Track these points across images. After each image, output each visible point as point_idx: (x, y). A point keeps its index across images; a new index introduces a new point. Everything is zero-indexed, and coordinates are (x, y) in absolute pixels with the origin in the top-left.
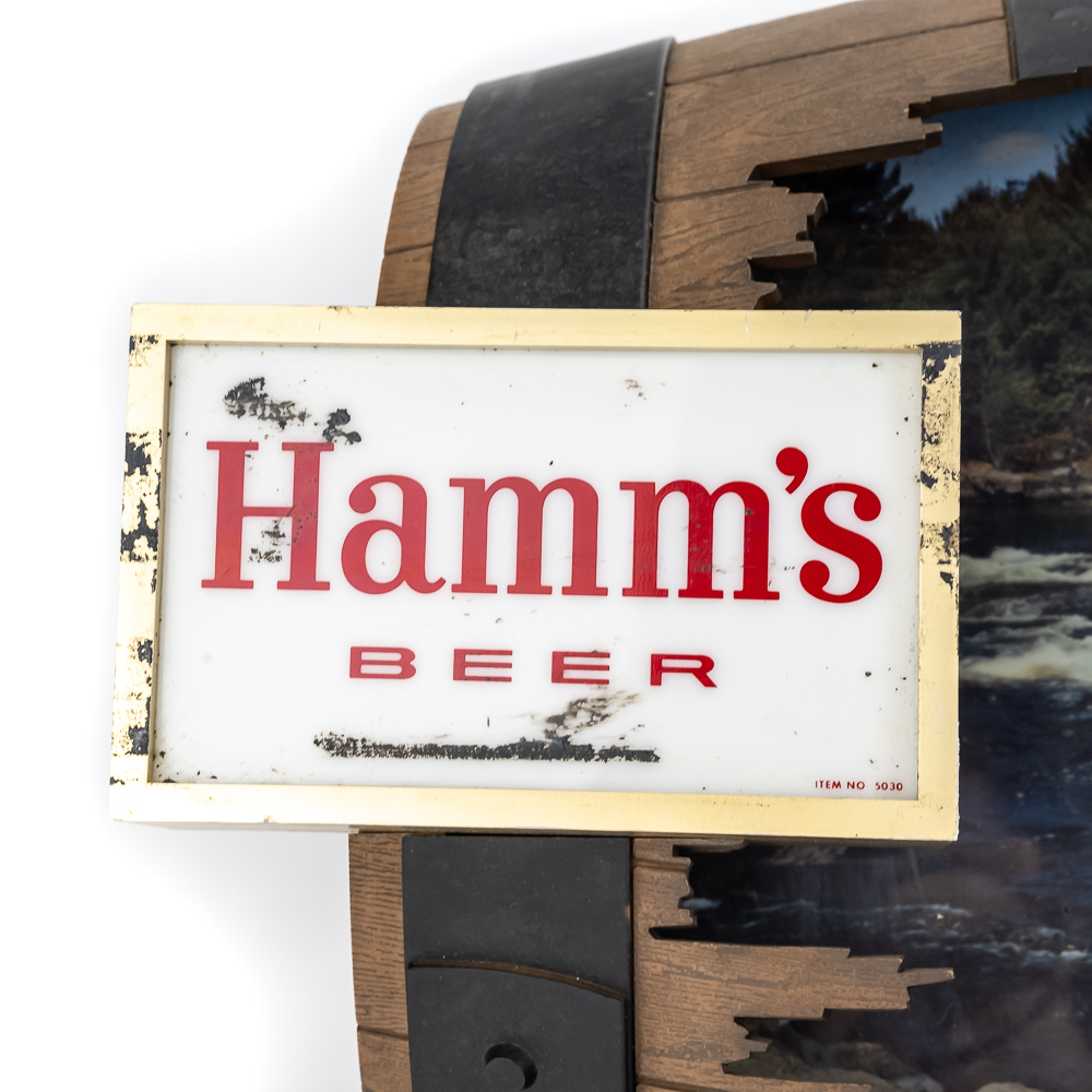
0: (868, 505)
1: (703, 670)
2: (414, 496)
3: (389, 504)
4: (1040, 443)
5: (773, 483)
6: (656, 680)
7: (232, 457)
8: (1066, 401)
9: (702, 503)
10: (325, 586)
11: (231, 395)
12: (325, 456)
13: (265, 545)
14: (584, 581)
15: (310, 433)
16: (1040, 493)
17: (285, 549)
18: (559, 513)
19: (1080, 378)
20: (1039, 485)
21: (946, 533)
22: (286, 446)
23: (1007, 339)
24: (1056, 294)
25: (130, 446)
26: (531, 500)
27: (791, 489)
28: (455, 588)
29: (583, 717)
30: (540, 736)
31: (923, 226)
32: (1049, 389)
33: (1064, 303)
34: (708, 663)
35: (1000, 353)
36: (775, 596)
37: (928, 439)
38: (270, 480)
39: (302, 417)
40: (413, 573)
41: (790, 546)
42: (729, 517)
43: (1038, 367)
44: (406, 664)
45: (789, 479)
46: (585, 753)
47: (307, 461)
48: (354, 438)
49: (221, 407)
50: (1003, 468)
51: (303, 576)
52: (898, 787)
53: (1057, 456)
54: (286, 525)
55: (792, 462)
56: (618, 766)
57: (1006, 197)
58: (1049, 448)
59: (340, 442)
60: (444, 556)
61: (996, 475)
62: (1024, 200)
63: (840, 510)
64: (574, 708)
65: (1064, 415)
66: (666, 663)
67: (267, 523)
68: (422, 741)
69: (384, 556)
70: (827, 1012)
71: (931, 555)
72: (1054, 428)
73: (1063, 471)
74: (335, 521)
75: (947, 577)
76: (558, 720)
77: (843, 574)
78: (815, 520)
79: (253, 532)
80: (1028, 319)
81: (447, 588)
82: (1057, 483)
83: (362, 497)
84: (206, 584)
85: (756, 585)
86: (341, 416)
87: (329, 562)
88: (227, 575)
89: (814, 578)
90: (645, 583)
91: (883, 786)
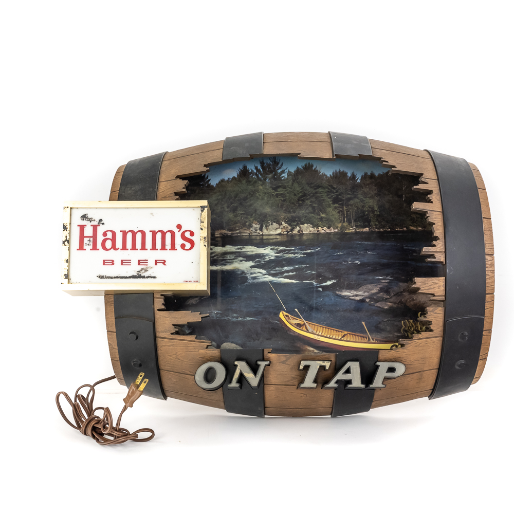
0: (192, 234)
1: (164, 262)
2: (114, 234)
3: (109, 235)
4: (234, 226)
5: (176, 230)
6: (156, 264)
7: (82, 228)
8: (239, 218)
9: (164, 234)
10: (98, 249)
11: (82, 217)
12: (98, 227)
13: (88, 243)
14: (143, 248)
15: (95, 223)
16: (234, 235)
17: (91, 243)
18: (139, 236)
19: (241, 214)
20: (234, 234)
21: (205, 238)
22: (91, 226)
23: (228, 207)
24: (237, 199)
25: (64, 226)
26: (134, 234)
27: (179, 231)
28: (121, 249)
29: (143, 271)
30: (136, 275)
31: (212, 186)
32: (236, 216)
33: (238, 200)
34: (165, 261)
35: (227, 210)
36: (176, 250)
37: (202, 222)
38: (88, 231)
39: (94, 220)
40: (114, 247)
41: (179, 241)
42: (168, 236)
43: (234, 213)
44: (113, 263)
45: (179, 230)
46: (144, 277)
47: (95, 228)
48: (103, 224)
49: (80, 219)
50: (227, 231)
51: (95, 248)
52: (197, 281)
53: (237, 228)
54: (92, 239)
55: (179, 227)
56: (149, 279)
57: (228, 181)
58: (236, 227)
59: (101, 225)
60: (119, 244)
61: (226, 232)
62: (231, 181)
63: (187, 235)
64: (142, 269)
65: (239, 221)
66: (158, 261)
67: (88, 239)
68: (116, 276)
69: (109, 244)
70: (188, 323)
71: (202, 242)
72: (237, 223)
73: (239, 231)
74: (100, 238)
75: (205, 245)
76: (139, 272)
77: (188, 245)
78: (183, 237)
79: (86, 240)
80: (232, 203)
81: (120, 249)
82: (237, 233)
83: (105, 234)
84: (78, 250)
85: (173, 248)
86: (101, 220)
87: (99, 245)
88: (81, 248)
89: (183, 246)
90: (154, 248)
91: (195, 281)
